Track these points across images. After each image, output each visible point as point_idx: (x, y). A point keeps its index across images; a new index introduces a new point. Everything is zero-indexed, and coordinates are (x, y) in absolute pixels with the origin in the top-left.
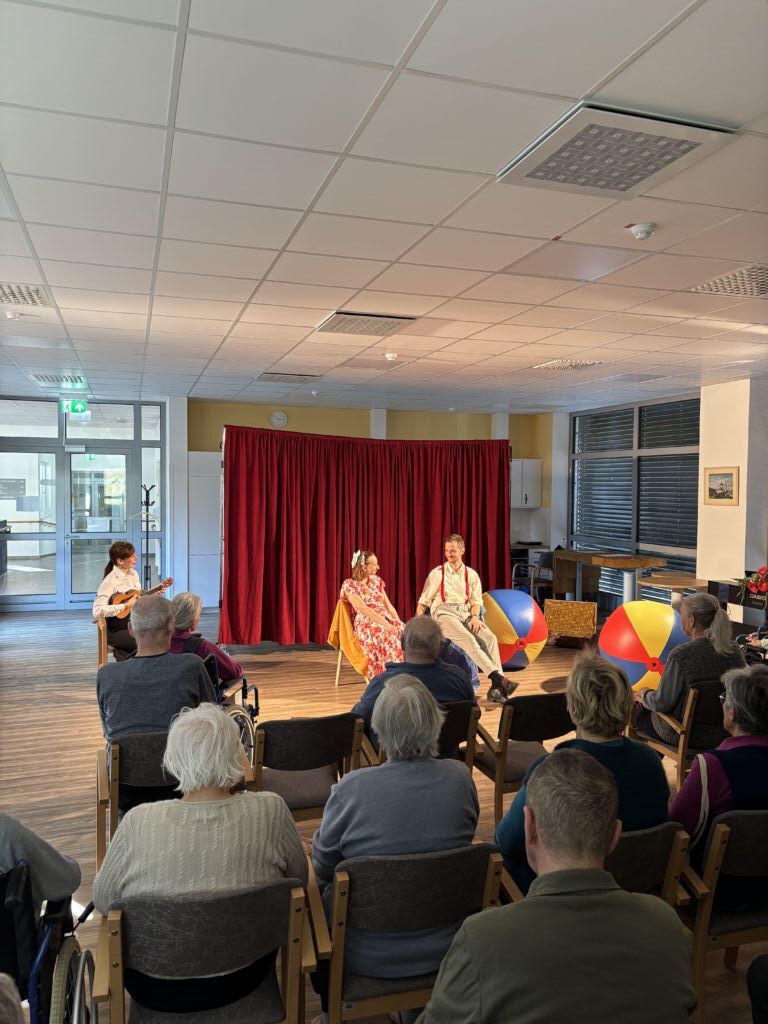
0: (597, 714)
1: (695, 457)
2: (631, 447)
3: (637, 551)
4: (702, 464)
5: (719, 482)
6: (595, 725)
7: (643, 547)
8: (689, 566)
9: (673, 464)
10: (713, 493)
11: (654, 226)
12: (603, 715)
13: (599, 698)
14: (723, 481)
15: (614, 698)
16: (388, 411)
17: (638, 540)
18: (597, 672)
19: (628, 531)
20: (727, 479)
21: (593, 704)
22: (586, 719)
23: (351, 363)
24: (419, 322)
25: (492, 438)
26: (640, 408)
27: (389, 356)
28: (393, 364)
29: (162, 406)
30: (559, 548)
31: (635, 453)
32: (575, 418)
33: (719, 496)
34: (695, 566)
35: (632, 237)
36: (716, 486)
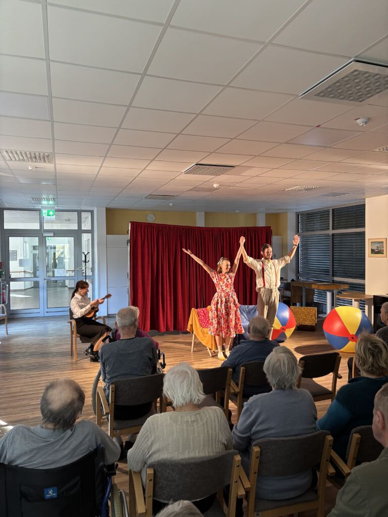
0: (373, 365)
1: (363, 234)
2: (329, 229)
3: (333, 281)
4: (368, 237)
5: (376, 246)
6: (372, 369)
7: (336, 279)
8: (362, 288)
9: (352, 237)
10: (373, 251)
11: (369, 119)
13: (373, 357)
14: (379, 245)
15: (381, 357)
16: (205, 213)
17: (333, 276)
18: (372, 343)
19: (327, 271)
20: (380, 244)
21: (371, 359)
22: (366, 367)
23: (195, 189)
24: (236, 168)
25: (257, 226)
26: (333, 210)
27: (215, 186)
28: (216, 189)
29: (92, 212)
30: (293, 280)
31: (331, 232)
32: (298, 215)
33: (376, 253)
34: (364, 288)
35: (358, 125)
36: (375, 248)
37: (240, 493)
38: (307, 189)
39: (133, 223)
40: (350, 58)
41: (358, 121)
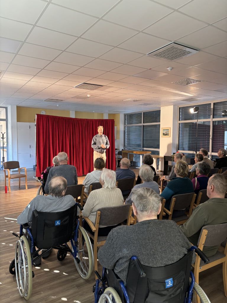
0: (182, 173)
1: (159, 125)
2: (141, 123)
3: (143, 150)
4: (161, 127)
5: (165, 131)
6: (182, 175)
7: (145, 149)
8: (158, 153)
9: (153, 127)
10: (164, 134)
11: (173, 68)
12: (183, 173)
13: (183, 169)
14: (166, 131)
15: (186, 169)
17: (143, 147)
18: (183, 164)
19: (139, 146)
20: (167, 131)
21: (182, 170)
22: (179, 173)
23: (77, 97)
24: (104, 87)
27: (88, 96)
28: (89, 97)
29: (6, 108)
30: (122, 150)
31: (142, 124)
32: (125, 115)
33: (165, 135)
34: (159, 153)
36: (164, 132)
37: (131, 222)
38: (134, 101)
39: (38, 115)
40: (172, 41)
41: (168, 68)
